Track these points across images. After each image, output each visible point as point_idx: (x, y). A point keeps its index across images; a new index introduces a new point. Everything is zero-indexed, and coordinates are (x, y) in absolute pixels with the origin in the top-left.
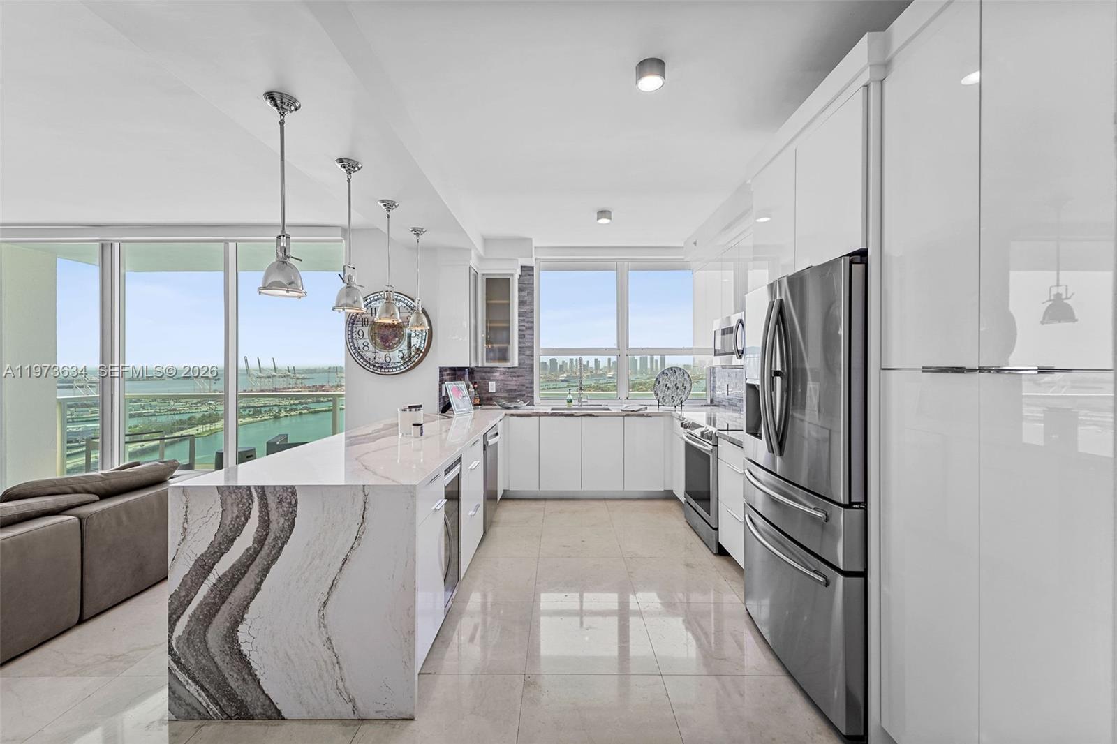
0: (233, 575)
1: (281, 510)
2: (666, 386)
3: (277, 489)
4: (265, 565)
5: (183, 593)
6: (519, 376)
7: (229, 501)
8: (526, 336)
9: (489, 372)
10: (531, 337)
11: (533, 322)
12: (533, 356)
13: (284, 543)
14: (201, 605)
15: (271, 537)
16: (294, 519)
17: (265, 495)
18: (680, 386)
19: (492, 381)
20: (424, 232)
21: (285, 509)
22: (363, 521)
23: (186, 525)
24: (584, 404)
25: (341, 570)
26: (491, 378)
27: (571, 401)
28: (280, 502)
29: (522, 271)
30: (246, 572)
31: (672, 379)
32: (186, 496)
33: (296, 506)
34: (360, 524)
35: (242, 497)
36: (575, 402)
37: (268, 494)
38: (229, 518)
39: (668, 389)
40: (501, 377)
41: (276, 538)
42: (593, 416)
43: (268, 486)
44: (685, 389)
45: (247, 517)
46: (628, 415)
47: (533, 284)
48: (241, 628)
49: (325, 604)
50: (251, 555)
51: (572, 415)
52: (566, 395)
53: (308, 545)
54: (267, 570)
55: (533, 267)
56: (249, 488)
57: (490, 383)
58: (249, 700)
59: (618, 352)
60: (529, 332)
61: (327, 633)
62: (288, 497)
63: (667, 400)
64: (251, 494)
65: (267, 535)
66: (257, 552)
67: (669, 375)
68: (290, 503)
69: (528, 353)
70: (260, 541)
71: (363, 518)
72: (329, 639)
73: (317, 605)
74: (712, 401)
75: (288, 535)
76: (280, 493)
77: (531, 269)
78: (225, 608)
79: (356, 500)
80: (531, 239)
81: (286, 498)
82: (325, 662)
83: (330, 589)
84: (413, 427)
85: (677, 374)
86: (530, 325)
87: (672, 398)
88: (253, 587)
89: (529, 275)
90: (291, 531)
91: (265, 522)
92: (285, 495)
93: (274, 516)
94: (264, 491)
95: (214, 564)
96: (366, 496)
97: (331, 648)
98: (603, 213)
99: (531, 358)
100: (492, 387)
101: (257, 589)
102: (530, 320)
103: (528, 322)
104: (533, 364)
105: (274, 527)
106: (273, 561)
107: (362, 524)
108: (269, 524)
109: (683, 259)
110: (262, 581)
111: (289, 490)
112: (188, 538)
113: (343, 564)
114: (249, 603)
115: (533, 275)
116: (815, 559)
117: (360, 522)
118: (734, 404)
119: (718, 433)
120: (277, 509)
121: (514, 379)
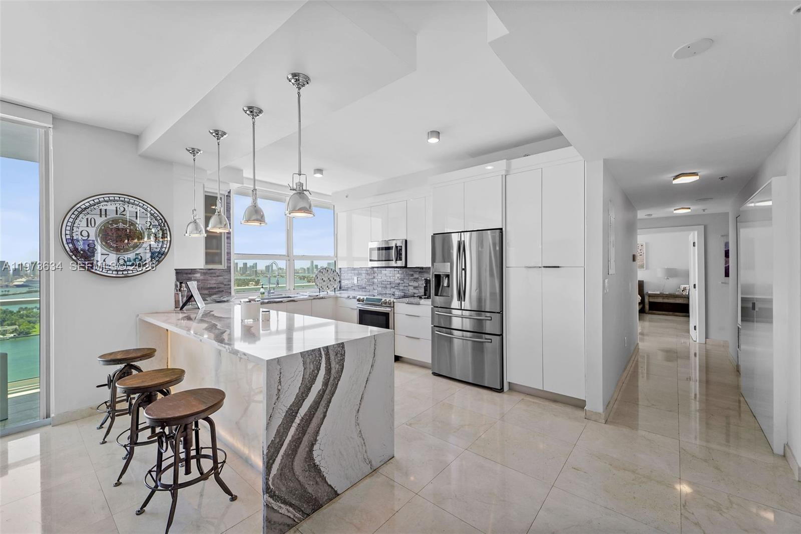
0: (311, 412)
1: (337, 360)
2: (322, 280)
3: (335, 347)
4: (328, 398)
5: (278, 440)
6: (218, 276)
7: (308, 361)
10: (229, 244)
13: (339, 380)
14: (289, 445)
15: (332, 379)
16: (343, 364)
18: (331, 279)
21: (339, 358)
22: (374, 356)
23: (279, 387)
24: (272, 294)
25: (365, 387)
27: (263, 293)
28: (336, 355)
30: (318, 407)
31: (326, 275)
32: (279, 365)
33: (344, 355)
35: (316, 356)
36: (266, 294)
37: (330, 351)
38: (308, 374)
39: (324, 281)
41: (335, 378)
43: (330, 346)
44: (335, 281)
45: (319, 369)
46: (314, 299)
47: (230, 203)
48: (315, 447)
49: (358, 410)
50: (321, 395)
53: (350, 377)
54: (329, 402)
56: (319, 349)
58: (319, 495)
59: (288, 258)
61: (359, 428)
64: (321, 353)
65: (330, 378)
66: (324, 391)
67: (324, 273)
68: (341, 354)
70: (326, 384)
71: (374, 353)
72: (360, 431)
73: (355, 413)
74: (340, 288)
75: (341, 375)
76: (337, 349)
78: (306, 438)
79: (373, 345)
81: (340, 351)
82: (358, 446)
83: (361, 401)
85: (329, 272)
87: (327, 287)
88: (322, 416)
90: (342, 371)
91: (329, 370)
92: (339, 349)
93: (333, 364)
94: (328, 350)
95: (299, 410)
96: (375, 341)
97: (361, 436)
98: (318, 170)
99: (230, 261)
101: (325, 416)
104: (230, 266)
105: (333, 371)
106: (333, 394)
107: (374, 358)
108: (331, 371)
109: (331, 203)
110: (327, 410)
111: (341, 346)
112: (281, 396)
113: (366, 383)
114: (320, 428)
115: (230, 196)
116: (484, 335)
117: (373, 356)
118: (363, 288)
119: (395, 300)
120: (335, 359)
121: (214, 278)
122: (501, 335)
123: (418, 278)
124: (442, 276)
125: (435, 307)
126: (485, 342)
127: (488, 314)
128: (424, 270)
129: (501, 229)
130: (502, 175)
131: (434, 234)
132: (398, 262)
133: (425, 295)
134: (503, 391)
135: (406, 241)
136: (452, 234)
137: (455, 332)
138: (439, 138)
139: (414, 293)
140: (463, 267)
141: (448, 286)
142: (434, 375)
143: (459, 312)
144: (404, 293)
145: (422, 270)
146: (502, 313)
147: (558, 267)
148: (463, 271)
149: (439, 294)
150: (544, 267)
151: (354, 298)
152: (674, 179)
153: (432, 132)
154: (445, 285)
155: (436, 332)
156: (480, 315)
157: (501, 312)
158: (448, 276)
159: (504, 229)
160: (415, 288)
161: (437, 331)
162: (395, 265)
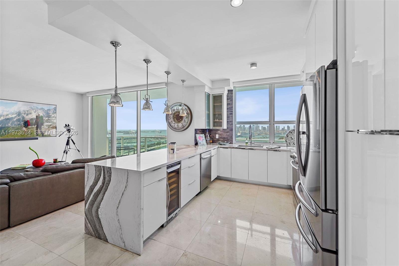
0: (98, 193)
2: (291, 138)
5: (88, 196)
6: (227, 132)
7: (97, 170)
8: (230, 117)
9: (216, 131)
10: (232, 117)
11: (232, 112)
12: (233, 125)
13: (109, 185)
14: (91, 200)
15: (106, 183)
16: (111, 178)
19: (217, 134)
20: (185, 81)
21: (109, 175)
23: (88, 176)
24: (252, 144)
25: (122, 197)
26: (217, 133)
27: (247, 143)
29: (228, 92)
30: (100, 193)
32: (88, 167)
33: (111, 174)
35: (100, 169)
36: (249, 143)
37: (105, 169)
38: (97, 175)
40: (220, 133)
41: (107, 183)
42: (253, 149)
43: (105, 166)
45: (101, 176)
46: (269, 150)
47: (233, 97)
48: (99, 210)
49: (118, 208)
50: (101, 188)
51: (244, 149)
52: (245, 140)
53: (114, 187)
54: (104, 193)
55: (232, 90)
56: (101, 166)
57: (216, 135)
58: (101, 233)
59: (269, 123)
60: (231, 115)
61: (118, 217)
63: (291, 144)
64: (101, 168)
65: (105, 182)
66: (103, 187)
68: (110, 173)
69: (231, 123)
70: (103, 183)
71: (127, 180)
72: (119, 219)
73: (116, 208)
75: (109, 183)
76: (108, 169)
77: (232, 91)
78: (96, 203)
79: (125, 174)
80: (229, 79)
81: (109, 171)
82: (118, 227)
83: (119, 203)
84: (171, 150)
86: (232, 113)
87: (294, 143)
88: (102, 198)
89: (231, 93)
90: (110, 181)
91: (104, 178)
93: (106, 176)
95: (94, 189)
96: (128, 173)
97: (119, 223)
98: (253, 64)
99: (232, 125)
100: (217, 136)
101: (103, 199)
102: (232, 111)
103: (230, 112)
104: (233, 128)
105: (106, 179)
106: (106, 190)
107: (127, 182)
109: (300, 80)
110: (104, 196)
111: (110, 168)
112: (89, 180)
113: (122, 195)
114: (101, 203)
115: (232, 93)
117: (126, 182)
120: (107, 174)
121: (225, 133)
122: (335, 254)
146: (337, 215)
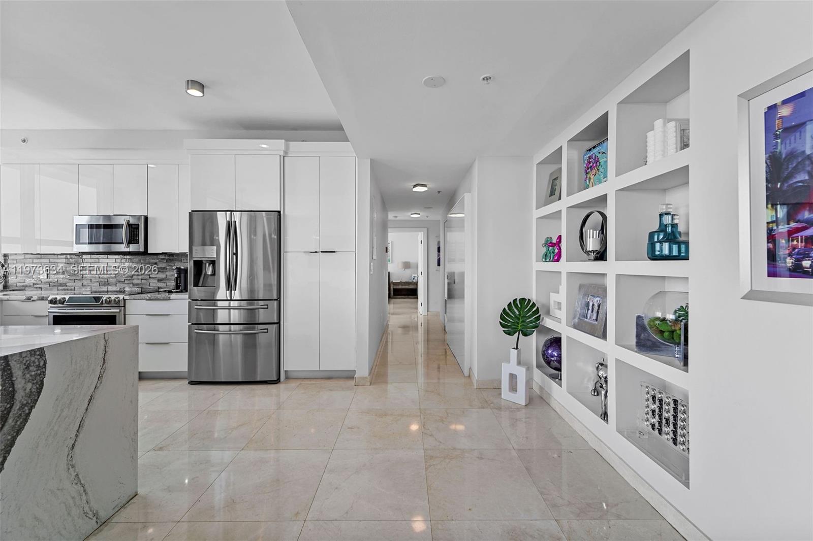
1: (28, 376)
3: (24, 355)
4: (8, 440)
13: (33, 407)
15: (17, 406)
16: (42, 381)
17: (9, 365)
21: (33, 373)
22: (104, 363)
25: (87, 409)
28: (27, 367)
33: (45, 367)
34: (102, 366)
37: (12, 363)
41: (23, 406)
43: (11, 355)
49: (73, 446)
53: (57, 400)
61: (75, 471)
62: (36, 360)
65: (11, 407)
71: (104, 360)
72: (77, 475)
73: (65, 450)
74: (6, 286)
75: (36, 398)
76: (27, 359)
79: (99, 347)
81: (34, 362)
82: (73, 498)
83: (78, 431)
90: (39, 393)
92: (33, 359)
93: (20, 384)
94: (8, 361)
96: (107, 341)
97: (78, 482)
105: (20, 396)
106: (18, 432)
107: (103, 365)
108: (14, 395)
111: (38, 353)
113: (88, 405)
116: (256, 325)
117: (102, 363)
118: (61, 285)
119: (127, 297)
120: (24, 375)
122: (279, 323)
123: (164, 268)
124: (204, 262)
125: (193, 300)
126: (258, 333)
127: (262, 303)
128: (175, 257)
129: (279, 212)
130: (280, 156)
131: (192, 211)
132: (131, 245)
133: (177, 287)
134: (280, 381)
135: (146, 218)
136: (218, 212)
137: (221, 328)
138: (203, 93)
139: (159, 288)
140: (235, 252)
141: (214, 274)
142: (192, 384)
143: (226, 304)
144: (142, 288)
145: (171, 258)
146: (280, 300)
147: (334, 252)
148: (235, 256)
149: (200, 284)
150: (322, 252)
151: (42, 299)
152: (414, 187)
153: (194, 82)
154: (209, 272)
155: (195, 331)
156: (253, 305)
157: (278, 300)
158: (213, 263)
159: (282, 213)
160: (160, 280)
161: (196, 329)
162: (127, 250)
